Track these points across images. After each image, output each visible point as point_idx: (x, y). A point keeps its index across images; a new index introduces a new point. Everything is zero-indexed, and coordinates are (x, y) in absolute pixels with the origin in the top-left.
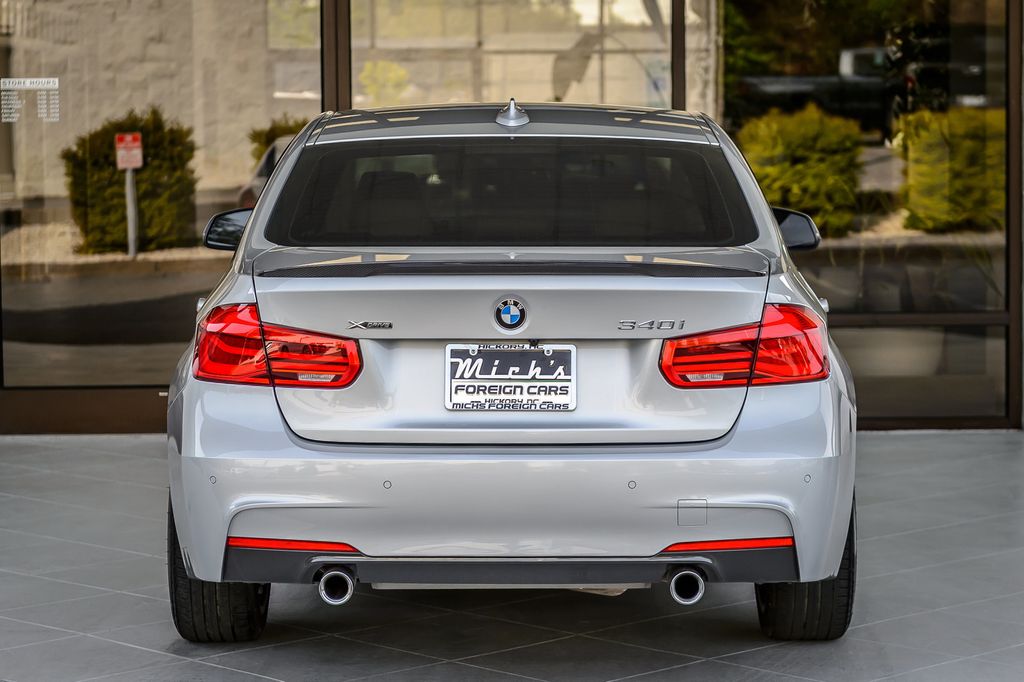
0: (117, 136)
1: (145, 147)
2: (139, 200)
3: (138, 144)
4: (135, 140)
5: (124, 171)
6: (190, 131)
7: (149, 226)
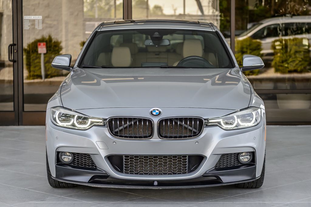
0: (38, 43)
1: (47, 48)
2: (45, 63)
3: (45, 46)
4: (44, 45)
5: (40, 54)
6: (61, 42)
7: (48, 70)
